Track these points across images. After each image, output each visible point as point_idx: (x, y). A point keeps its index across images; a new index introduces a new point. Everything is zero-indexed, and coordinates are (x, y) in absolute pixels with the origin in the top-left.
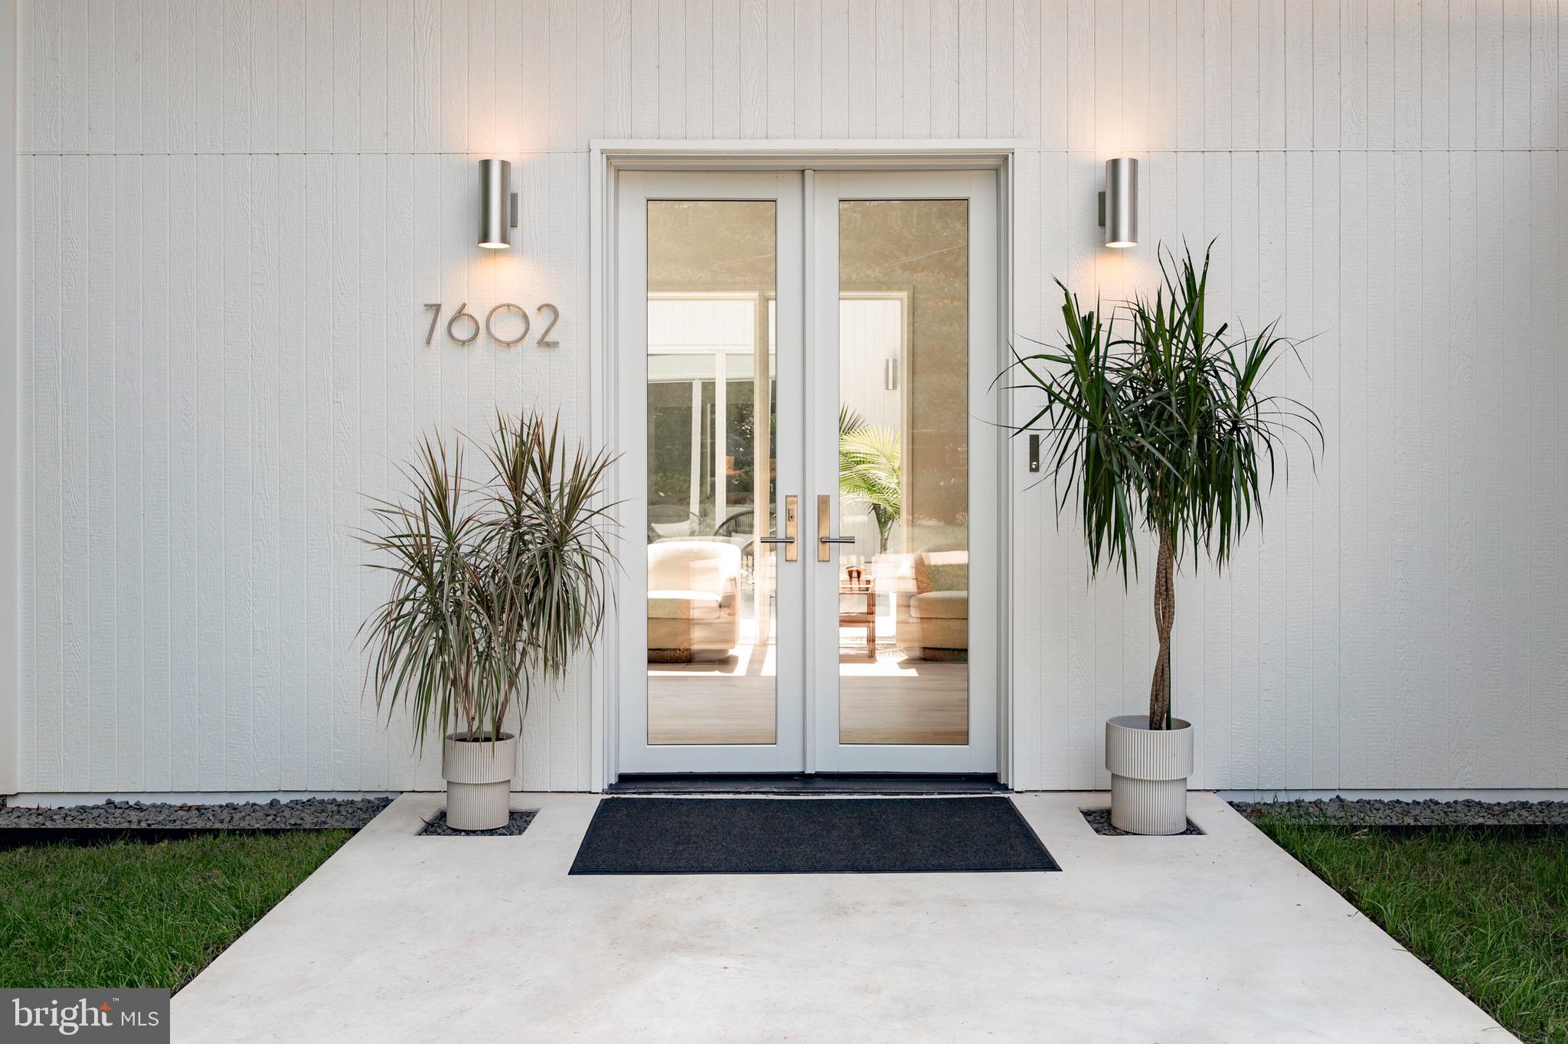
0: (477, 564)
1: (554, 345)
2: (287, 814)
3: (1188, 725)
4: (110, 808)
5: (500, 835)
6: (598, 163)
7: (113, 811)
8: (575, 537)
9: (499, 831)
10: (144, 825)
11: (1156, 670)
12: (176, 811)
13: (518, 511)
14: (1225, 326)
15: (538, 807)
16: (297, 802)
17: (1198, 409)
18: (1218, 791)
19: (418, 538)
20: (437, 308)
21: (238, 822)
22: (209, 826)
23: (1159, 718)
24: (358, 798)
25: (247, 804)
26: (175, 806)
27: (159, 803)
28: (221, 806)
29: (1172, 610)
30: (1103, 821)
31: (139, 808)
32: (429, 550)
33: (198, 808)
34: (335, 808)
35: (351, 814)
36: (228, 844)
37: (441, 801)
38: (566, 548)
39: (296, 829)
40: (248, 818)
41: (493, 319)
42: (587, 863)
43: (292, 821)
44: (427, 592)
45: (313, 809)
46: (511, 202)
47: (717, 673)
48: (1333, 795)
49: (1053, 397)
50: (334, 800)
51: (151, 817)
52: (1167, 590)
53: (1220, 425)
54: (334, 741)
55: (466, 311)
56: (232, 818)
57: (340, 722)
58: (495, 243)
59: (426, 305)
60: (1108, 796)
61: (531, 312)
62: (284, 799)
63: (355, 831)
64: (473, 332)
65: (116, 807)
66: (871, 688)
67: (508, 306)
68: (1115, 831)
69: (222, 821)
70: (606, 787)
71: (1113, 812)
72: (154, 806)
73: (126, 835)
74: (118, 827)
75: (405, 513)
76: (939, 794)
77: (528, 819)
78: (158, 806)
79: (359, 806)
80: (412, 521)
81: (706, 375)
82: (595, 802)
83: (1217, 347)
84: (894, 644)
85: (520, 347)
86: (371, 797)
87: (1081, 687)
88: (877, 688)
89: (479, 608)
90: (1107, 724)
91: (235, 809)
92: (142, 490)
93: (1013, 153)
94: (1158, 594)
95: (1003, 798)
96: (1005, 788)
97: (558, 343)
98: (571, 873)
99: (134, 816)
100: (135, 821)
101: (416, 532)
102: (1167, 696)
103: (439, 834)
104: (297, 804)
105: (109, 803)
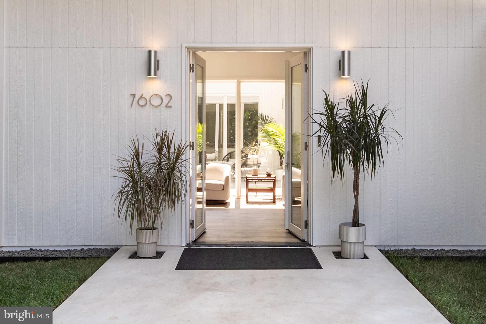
0: (147, 176)
1: (170, 107)
2: (87, 252)
3: (364, 225)
4: (31, 251)
5: (154, 258)
6: (184, 51)
7: (33, 252)
8: (178, 168)
9: (153, 258)
10: (43, 256)
11: (354, 209)
12: (52, 252)
13: (160, 160)
14: (373, 105)
15: (165, 250)
16: (90, 249)
17: (364, 130)
18: (376, 246)
19: (130, 168)
20: (134, 95)
21: (72, 255)
22: (63, 256)
23: (355, 223)
24: (109, 248)
25: (74, 249)
26: (51, 250)
27: (47, 249)
28: (66, 250)
29: (358, 190)
30: (339, 255)
31: (41, 251)
32: (133, 172)
33: (59, 251)
34: (102, 251)
35: (107, 252)
36: (71, 261)
37: (135, 249)
38: (174, 171)
39: (90, 257)
40: (75, 254)
41: (151, 99)
42: (181, 266)
43: (89, 255)
44: (133, 185)
45: (95, 251)
46: (157, 63)
47: (223, 208)
48: (412, 248)
49: (321, 126)
50: (101, 248)
51: (45, 253)
52: (357, 184)
53: (372, 135)
54: (101, 230)
55: (143, 96)
56: (70, 254)
57: (103, 224)
58: (152, 76)
59: (131, 94)
60: (340, 248)
61: (163, 97)
62: (86, 248)
63: (109, 257)
64: (145, 102)
65: (33, 251)
66: (273, 213)
67: (156, 95)
68: (342, 258)
69: (67, 255)
70: (186, 244)
71: (342, 252)
72: (45, 250)
73: (39, 258)
74: (35, 256)
75: (126, 161)
76: (289, 247)
77: (162, 254)
78: (47, 250)
79: (109, 250)
80: (129, 163)
81: (221, 102)
82: (183, 249)
83: (371, 111)
84: (282, 198)
85: (160, 107)
86: (113, 247)
87: (334, 214)
88: (275, 213)
89: (148, 190)
90: (340, 225)
91: (71, 251)
92: (42, 151)
93: (312, 48)
94: (354, 185)
95: (309, 248)
96: (310, 245)
97: (171, 106)
98: (176, 269)
99: (40, 253)
100: (40, 255)
101: (130, 166)
102: (357, 216)
103: (135, 258)
104: (90, 250)
105: (31, 249)
